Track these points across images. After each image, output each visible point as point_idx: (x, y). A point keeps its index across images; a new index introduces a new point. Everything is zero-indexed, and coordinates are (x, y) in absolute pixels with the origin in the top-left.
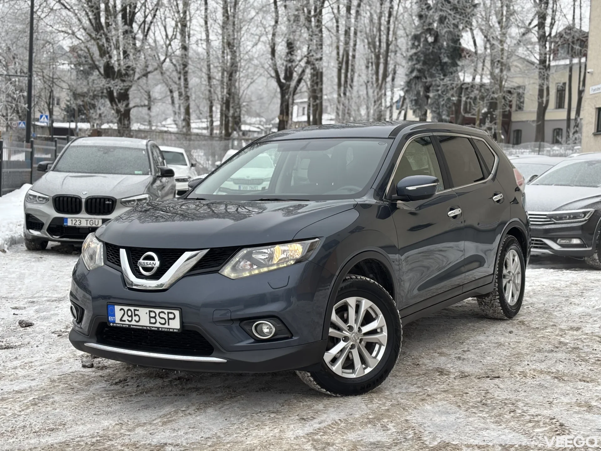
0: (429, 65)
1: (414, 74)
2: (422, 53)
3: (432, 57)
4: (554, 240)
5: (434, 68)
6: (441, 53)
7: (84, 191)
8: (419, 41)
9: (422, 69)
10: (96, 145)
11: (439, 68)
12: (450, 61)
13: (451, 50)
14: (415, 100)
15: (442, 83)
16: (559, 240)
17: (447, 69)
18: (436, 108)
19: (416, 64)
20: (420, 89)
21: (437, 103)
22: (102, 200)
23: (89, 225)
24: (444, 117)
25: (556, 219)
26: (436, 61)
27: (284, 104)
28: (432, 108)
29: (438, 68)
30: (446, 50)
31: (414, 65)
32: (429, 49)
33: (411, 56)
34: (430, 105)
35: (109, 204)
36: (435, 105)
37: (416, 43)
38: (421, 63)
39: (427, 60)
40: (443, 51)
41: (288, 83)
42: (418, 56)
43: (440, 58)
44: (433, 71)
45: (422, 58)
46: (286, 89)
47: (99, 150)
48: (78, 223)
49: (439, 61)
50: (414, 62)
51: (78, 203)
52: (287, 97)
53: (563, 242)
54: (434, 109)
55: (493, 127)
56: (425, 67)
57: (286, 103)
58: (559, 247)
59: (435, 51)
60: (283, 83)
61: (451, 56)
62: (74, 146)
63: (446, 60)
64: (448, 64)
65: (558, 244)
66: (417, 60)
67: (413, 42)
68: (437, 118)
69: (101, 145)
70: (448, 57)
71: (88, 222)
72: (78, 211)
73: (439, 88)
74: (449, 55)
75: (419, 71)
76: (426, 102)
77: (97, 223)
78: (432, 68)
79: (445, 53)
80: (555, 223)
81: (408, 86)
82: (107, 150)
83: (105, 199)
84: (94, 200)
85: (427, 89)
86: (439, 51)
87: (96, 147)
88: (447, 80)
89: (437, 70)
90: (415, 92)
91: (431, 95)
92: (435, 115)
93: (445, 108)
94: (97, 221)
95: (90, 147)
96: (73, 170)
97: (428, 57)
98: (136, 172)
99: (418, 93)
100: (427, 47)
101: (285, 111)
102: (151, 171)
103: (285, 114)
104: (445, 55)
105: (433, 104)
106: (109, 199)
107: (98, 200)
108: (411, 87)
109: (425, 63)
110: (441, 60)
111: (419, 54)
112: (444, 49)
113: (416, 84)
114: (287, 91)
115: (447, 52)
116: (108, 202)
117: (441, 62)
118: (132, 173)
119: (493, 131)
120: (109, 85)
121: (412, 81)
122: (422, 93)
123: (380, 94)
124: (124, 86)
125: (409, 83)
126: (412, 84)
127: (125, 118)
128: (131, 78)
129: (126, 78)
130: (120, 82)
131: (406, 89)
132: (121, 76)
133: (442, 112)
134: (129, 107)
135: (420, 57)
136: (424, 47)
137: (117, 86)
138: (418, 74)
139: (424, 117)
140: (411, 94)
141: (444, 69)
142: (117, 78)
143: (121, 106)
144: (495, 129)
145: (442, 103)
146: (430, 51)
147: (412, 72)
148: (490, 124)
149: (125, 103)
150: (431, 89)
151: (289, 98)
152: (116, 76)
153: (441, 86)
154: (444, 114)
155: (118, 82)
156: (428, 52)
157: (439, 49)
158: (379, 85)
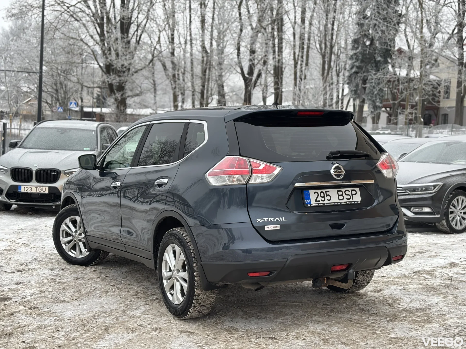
0: (366, 63)
1: (354, 70)
2: (360, 54)
3: (368, 56)
4: (409, 208)
5: (370, 65)
6: (375, 54)
7: (35, 164)
8: (358, 44)
9: (360, 66)
10: (56, 127)
11: (374, 65)
12: (382, 60)
13: (384, 51)
14: (354, 90)
15: (375, 77)
16: (412, 208)
17: (380, 65)
18: (371, 97)
19: (356, 62)
20: (359, 82)
21: (372, 92)
22: (49, 172)
23: (38, 192)
24: (377, 104)
25: (411, 191)
26: (372, 60)
27: (247, 94)
28: (368, 97)
29: (372, 65)
30: (379, 51)
31: (354, 63)
32: (366, 50)
33: (352, 56)
34: (366, 94)
35: (54, 175)
36: (371, 94)
37: (356, 46)
38: (359, 62)
39: (364, 59)
40: (376, 51)
41: (250, 77)
42: (357, 56)
43: (374, 57)
44: (369, 67)
45: (360, 58)
46: (249, 82)
47: (57, 131)
48: (29, 190)
49: (374, 60)
50: (354, 61)
51: (29, 174)
52: (249, 88)
53: (416, 210)
54: (369, 98)
55: (414, 112)
56: (362, 65)
57: (249, 93)
58: (413, 214)
59: (371, 51)
60: (246, 77)
61: (384, 55)
62: (39, 128)
63: (379, 59)
64: (381, 62)
65: (411, 212)
66: (356, 58)
67: (353, 45)
68: (372, 104)
69: (60, 127)
70: (381, 56)
71: (38, 189)
72: (29, 180)
73: (373, 81)
74: (382, 55)
75: (358, 67)
76: (363, 92)
77: (44, 190)
78: (368, 65)
79: (379, 53)
80: (409, 195)
81: (349, 80)
82: (64, 131)
83: (51, 170)
84: (42, 172)
85: (364, 81)
86: (374, 52)
87: (56, 128)
88: (379, 75)
89: (372, 67)
90: (355, 85)
91: (368, 85)
92: (371, 102)
93: (378, 97)
94: (44, 188)
95: (51, 128)
96: (35, 147)
97: (365, 56)
98: (85, 149)
99: (357, 85)
100: (364, 49)
101: (248, 99)
102: (97, 148)
103: (248, 102)
104: (379, 55)
105: (369, 93)
106: (55, 170)
107: (46, 172)
108: (352, 80)
109: (362, 61)
110: (375, 59)
111: (358, 54)
112: (378, 50)
113: (355, 78)
114: (249, 83)
115: (380, 52)
116: (53, 173)
117: (375, 61)
118: (82, 149)
119: (414, 115)
120: (108, 79)
121: (352, 76)
122: (360, 85)
123: (325, 85)
124: (120, 80)
125: (350, 77)
126: (352, 78)
127: (121, 104)
128: (126, 74)
129: (121, 74)
130: (117, 77)
131: (348, 81)
132: (118, 73)
133: (376, 99)
134: (124, 96)
135: (359, 57)
136: (361, 49)
137: (114, 80)
138: (357, 70)
139: (362, 104)
140: (352, 85)
141: (378, 66)
142: (115, 74)
143: (118, 95)
144: (416, 114)
145: (376, 92)
146: (367, 52)
147: (352, 68)
148: (411, 110)
149: (121, 93)
150: (367, 81)
151: (251, 89)
152: (114, 72)
153: (374, 79)
154: (378, 102)
155: (115, 77)
156: (365, 52)
157: (375, 50)
158: (324, 79)
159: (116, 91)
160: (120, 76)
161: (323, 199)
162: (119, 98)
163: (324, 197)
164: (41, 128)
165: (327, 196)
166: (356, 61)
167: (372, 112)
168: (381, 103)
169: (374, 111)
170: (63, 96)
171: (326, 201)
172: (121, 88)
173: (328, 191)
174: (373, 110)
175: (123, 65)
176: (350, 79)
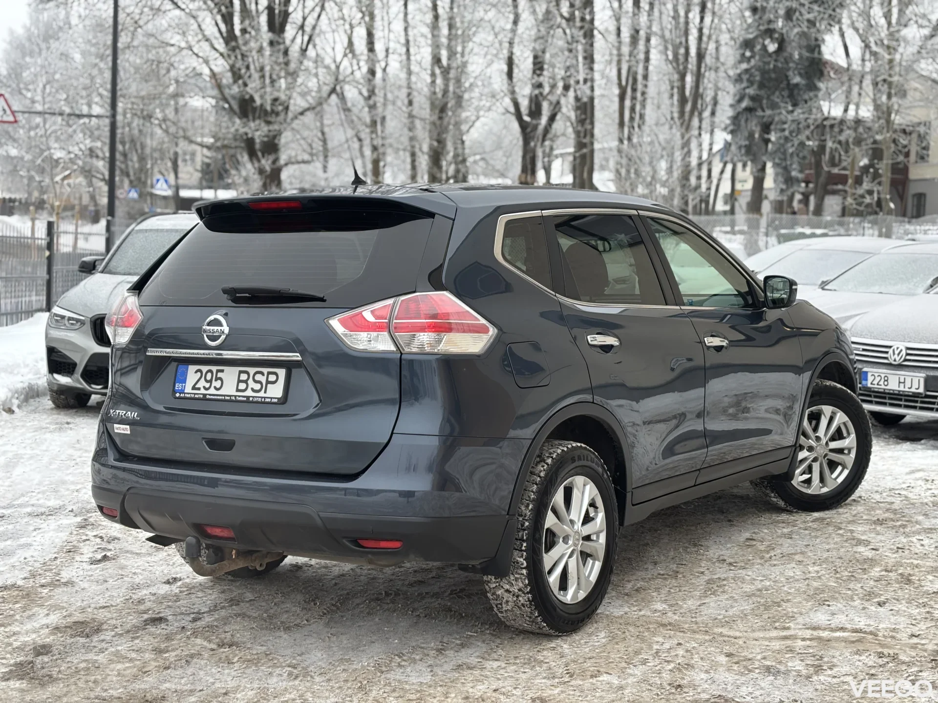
0: (769, 89)
1: (744, 104)
2: (757, 70)
3: (773, 75)
5: (777, 93)
6: (788, 69)
8: (753, 50)
9: (757, 95)
10: (178, 227)
11: (786, 93)
12: (803, 82)
13: (806, 64)
14: (746, 146)
15: (790, 118)
17: (798, 94)
18: (780, 159)
19: (748, 87)
20: (754, 128)
21: (782, 150)
24: (794, 174)
26: (781, 82)
27: (528, 157)
28: (774, 159)
29: (783, 93)
30: (797, 64)
31: (744, 89)
32: (769, 63)
33: (740, 75)
34: (771, 154)
36: (779, 154)
37: (748, 54)
38: (755, 86)
39: (765, 81)
40: (792, 65)
41: (534, 122)
42: (751, 75)
43: (787, 77)
44: (776, 98)
45: (758, 78)
46: (532, 131)
49: (785, 82)
50: (745, 84)
52: (532, 144)
54: (777, 161)
55: (875, 189)
56: (762, 93)
57: (531, 155)
59: (780, 65)
60: (526, 122)
61: (806, 73)
62: (141, 231)
63: (797, 80)
64: (801, 86)
66: (748, 80)
67: (742, 51)
68: (783, 175)
70: (800, 74)
73: (786, 126)
74: (802, 71)
75: (753, 98)
76: (763, 150)
78: (773, 93)
79: (795, 69)
81: (734, 124)
85: (766, 128)
86: (785, 66)
87: (177, 231)
88: (799, 114)
89: (783, 96)
90: (746, 134)
91: (773, 137)
92: (780, 170)
93: (795, 159)
95: (167, 231)
97: (766, 76)
99: (751, 135)
100: (765, 60)
101: (529, 167)
103: (529, 172)
104: (796, 72)
105: (775, 152)
108: (739, 126)
109: (761, 86)
110: (788, 81)
111: (753, 70)
112: (794, 62)
113: (747, 120)
114: (532, 134)
115: (799, 66)
117: (788, 84)
119: (875, 196)
120: (246, 130)
121: (740, 116)
122: (757, 136)
123: (686, 137)
124: (270, 131)
125: (735, 119)
126: (740, 121)
127: (272, 181)
128: (281, 117)
129: (272, 119)
130: (263, 124)
131: (731, 128)
132: (266, 115)
133: (791, 165)
134: (278, 164)
135: (755, 76)
136: (760, 60)
137: (258, 131)
138: (751, 104)
139: (760, 174)
140: (739, 136)
141: (794, 96)
142: (259, 118)
143: (266, 163)
144: (879, 193)
145: (791, 151)
146: (772, 66)
147: (740, 101)
148: (870, 185)
149: (271, 158)
150: (772, 127)
151: (535, 146)
152: (257, 115)
153: (789, 123)
154: (795, 169)
155: (260, 124)
156: (767, 67)
157: (787, 62)
158: (686, 123)
159: (260, 154)
160: (268, 123)
161: (207, 385)
162: (268, 168)
163: (210, 381)
164: (146, 231)
165: (217, 379)
166: (749, 84)
167: (782, 191)
168: (801, 171)
169: (788, 188)
170: (137, 165)
171: (212, 391)
172: (271, 147)
173: (222, 371)
174: (784, 187)
175: (276, 100)
176: (737, 122)
